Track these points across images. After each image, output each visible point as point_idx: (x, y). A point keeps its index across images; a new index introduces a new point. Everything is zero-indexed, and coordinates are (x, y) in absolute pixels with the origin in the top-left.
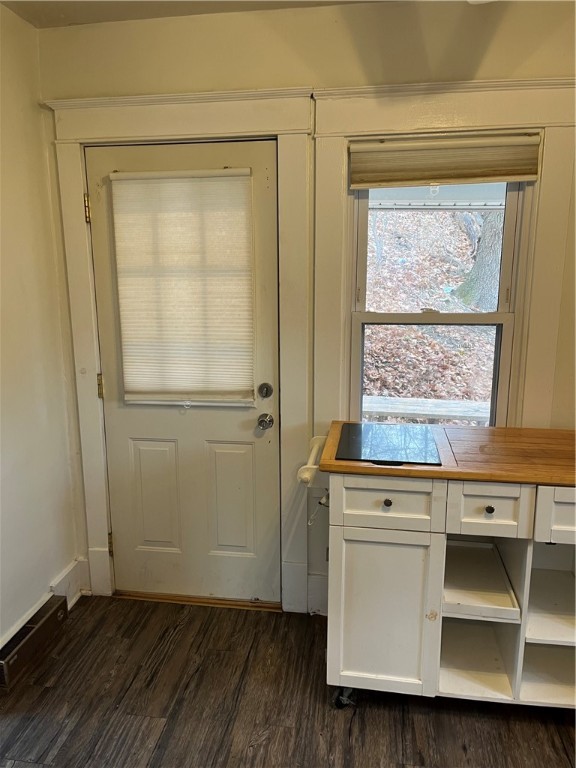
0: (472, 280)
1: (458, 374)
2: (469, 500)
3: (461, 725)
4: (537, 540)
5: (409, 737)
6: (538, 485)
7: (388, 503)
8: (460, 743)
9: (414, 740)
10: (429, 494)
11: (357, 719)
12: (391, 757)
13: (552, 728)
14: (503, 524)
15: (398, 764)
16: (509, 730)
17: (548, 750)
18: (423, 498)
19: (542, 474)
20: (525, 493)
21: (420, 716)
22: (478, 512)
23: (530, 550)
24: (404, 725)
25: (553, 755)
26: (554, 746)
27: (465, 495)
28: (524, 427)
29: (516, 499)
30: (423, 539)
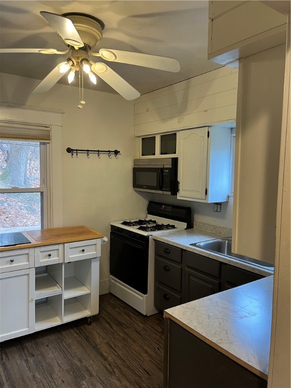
0: (7, 172)
1: (7, 218)
2: (42, 253)
3: (45, 340)
4: (65, 262)
5: (26, 351)
6: (64, 243)
7: (12, 261)
8: (45, 345)
9: (28, 351)
10: (28, 254)
11: (3, 354)
12: (21, 359)
13: (75, 329)
14: (54, 260)
15: (24, 360)
16: (61, 334)
17: (75, 335)
18: (26, 256)
19: (64, 240)
20: (61, 246)
21: (29, 344)
22: (45, 257)
23: (63, 266)
24: (23, 348)
25: (77, 336)
26: (77, 333)
27: (41, 252)
28: (54, 227)
29: (58, 250)
30: (27, 272)
